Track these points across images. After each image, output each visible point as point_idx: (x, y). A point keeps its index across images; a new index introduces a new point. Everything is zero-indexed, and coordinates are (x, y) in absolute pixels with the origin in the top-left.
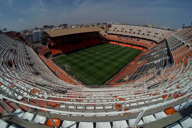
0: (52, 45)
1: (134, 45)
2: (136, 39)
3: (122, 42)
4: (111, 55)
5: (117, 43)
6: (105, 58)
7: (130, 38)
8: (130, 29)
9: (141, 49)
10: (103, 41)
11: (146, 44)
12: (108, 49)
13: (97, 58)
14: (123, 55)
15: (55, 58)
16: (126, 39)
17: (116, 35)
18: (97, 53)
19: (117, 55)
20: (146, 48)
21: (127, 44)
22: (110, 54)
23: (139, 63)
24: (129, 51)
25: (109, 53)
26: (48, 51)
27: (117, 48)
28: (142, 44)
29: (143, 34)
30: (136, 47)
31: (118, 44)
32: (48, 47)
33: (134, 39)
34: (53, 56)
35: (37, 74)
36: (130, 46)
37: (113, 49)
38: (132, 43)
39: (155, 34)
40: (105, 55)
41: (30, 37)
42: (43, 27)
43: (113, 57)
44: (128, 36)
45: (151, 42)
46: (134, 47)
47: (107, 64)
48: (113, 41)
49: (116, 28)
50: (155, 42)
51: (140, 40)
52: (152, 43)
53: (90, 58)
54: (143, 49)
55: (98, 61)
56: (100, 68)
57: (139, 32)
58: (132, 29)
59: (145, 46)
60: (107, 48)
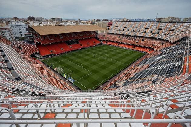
0: (42, 44)
1: (136, 46)
2: (141, 39)
3: (122, 43)
4: (109, 58)
5: (117, 45)
6: (102, 60)
7: (133, 38)
8: (135, 26)
9: (146, 50)
10: (102, 42)
11: (154, 45)
12: (106, 51)
13: (94, 60)
14: (122, 58)
15: (46, 60)
16: (127, 40)
17: (117, 34)
18: (94, 55)
19: (116, 57)
20: (153, 50)
21: (129, 45)
22: (107, 57)
23: (139, 67)
24: (130, 53)
25: (107, 55)
26: (37, 50)
27: (116, 50)
28: (148, 44)
29: (152, 32)
30: (139, 49)
31: (119, 45)
32: (36, 46)
33: (138, 38)
34: (44, 57)
35: (18, 79)
36: (131, 48)
37: (112, 51)
38: (134, 43)
39: (170, 30)
40: (102, 57)
41: (6, 31)
42: (27, 18)
43: (110, 60)
44: (130, 35)
45: (161, 42)
46: (136, 49)
47: (103, 67)
48: (113, 42)
49: (117, 27)
50: (167, 41)
51: (146, 40)
52: (163, 44)
53: (87, 60)
54: (149, 51)
55: (94, 64)
56: (95, 72)
57: (145, 30)
58: (137, 27)
59: (152, 48)
60: (105, 49)
